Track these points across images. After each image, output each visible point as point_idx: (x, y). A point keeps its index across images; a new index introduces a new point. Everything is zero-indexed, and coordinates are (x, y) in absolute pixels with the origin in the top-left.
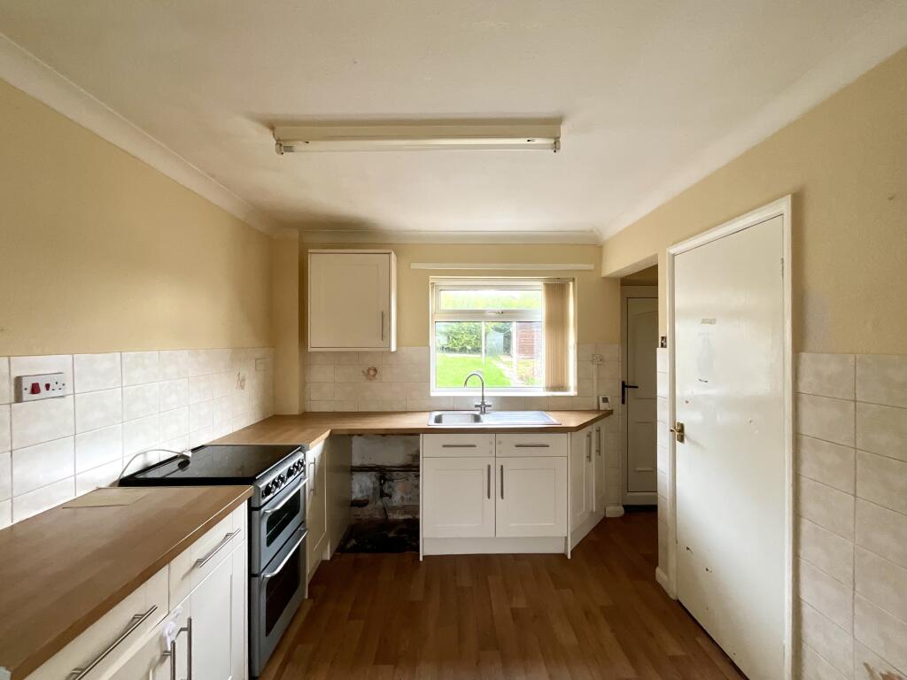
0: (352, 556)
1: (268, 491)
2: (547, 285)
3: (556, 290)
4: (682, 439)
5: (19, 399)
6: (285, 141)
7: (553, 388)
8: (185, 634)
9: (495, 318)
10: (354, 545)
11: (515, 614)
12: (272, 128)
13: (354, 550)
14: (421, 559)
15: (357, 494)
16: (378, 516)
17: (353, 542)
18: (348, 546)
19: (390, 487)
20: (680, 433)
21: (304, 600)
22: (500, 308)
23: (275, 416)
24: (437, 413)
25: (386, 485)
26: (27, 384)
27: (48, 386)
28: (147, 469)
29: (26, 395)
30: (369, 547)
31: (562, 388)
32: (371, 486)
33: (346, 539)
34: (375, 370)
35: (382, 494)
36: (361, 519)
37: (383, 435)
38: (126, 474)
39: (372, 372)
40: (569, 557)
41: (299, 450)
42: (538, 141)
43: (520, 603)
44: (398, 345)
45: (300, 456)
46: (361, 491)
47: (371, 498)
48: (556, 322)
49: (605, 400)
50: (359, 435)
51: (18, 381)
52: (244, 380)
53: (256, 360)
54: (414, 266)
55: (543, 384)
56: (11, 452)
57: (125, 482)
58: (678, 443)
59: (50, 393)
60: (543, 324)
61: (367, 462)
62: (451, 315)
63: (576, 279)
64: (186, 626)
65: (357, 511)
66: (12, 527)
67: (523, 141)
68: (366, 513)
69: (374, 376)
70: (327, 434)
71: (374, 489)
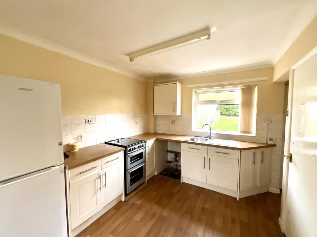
0: (163, 176)
1: (130, 150)
2: (242, 88)
3: (247, 91)
4: (291, 161)
5: (86, 124)
6: (132, 58)
7: (244, 132)
8: (105, 175)
9: (220, 103)
10: (165, 173)
11: (203, 209)
12: (129, 56)
13: (165, 175)
14: (181, 183)
15: (169, 159)
16: (175, 167)
17: (165, 172)
18: (163, 173)
19: (178, 159)
20: (290, 158)
21: (145, 182)
22: (222, 99)
23: (148, 133)
24: (192, 137)
25: (177, 158)
26: (87, 121)
27: (90, 121)
28: (111, 141)
29: (87, 122)
30: (169, 175)
31: (248, 132)
32: (173, 157)
33: (163, 171)
34: (175, 121)
35: (176, 161)
36: (170, 167)
37: (177, 142)
38: (107, 141)
39: (174, 122)
40: (238, 200)
41: (144, 142)
42: (202, 38)
43: (207, 206)
44: (182, 113)
45: (144, 144)
46: (170, 158)
47: (173, 161)
48: (247, 104)
49: (271, 140)
50: (170, 141)
51: (86, 120)
52: (137, 122)
53: (141, 117)
54: (187, 86)
55: (239, 130)
56: (85, 133)
57: (107, 143)
58: (290, 163)
59: (91, 122)
60: (240, 106)
61: (172, 150)
62: (202, 103)
63: (258, 84)
64: (105, 173)
65: (169, 164)
66: (85, 147)
67: (197, 40)
68: (172, 166)
69: (174, 123)
70: (155, 139)
71: (174, 159)
